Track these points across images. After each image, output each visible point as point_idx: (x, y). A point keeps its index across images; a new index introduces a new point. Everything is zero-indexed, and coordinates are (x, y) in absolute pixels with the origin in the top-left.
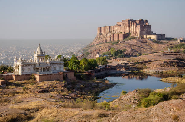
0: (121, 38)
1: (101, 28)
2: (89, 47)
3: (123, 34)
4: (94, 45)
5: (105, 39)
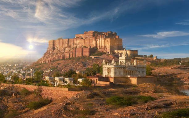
0: (87, 54)
1: (54, 42)
2: (40, 64)
3: (90, 49)
4: (46, 62)
5: (63, 55)
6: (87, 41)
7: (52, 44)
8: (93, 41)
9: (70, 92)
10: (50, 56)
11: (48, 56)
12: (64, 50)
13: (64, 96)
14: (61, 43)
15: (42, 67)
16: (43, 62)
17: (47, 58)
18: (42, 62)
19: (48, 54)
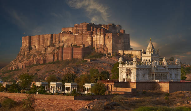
0: (79, 56)
1: (30, 38)
2: (11, 71)
3: (83, 48)
4: (18, 68)
5: (44, 58)
6: (79, 38)
7: (27, 41)
8: (87, 38)
9: (77, 102)
10: (25, 59)
11: (22, 59)
12: (46, 50)
13: (68, 107)
14: (41, 40)
15: (14, 74)
16: (14, 68)
17: (20, 62)
18: (12, 68)
19: (22, 56)
